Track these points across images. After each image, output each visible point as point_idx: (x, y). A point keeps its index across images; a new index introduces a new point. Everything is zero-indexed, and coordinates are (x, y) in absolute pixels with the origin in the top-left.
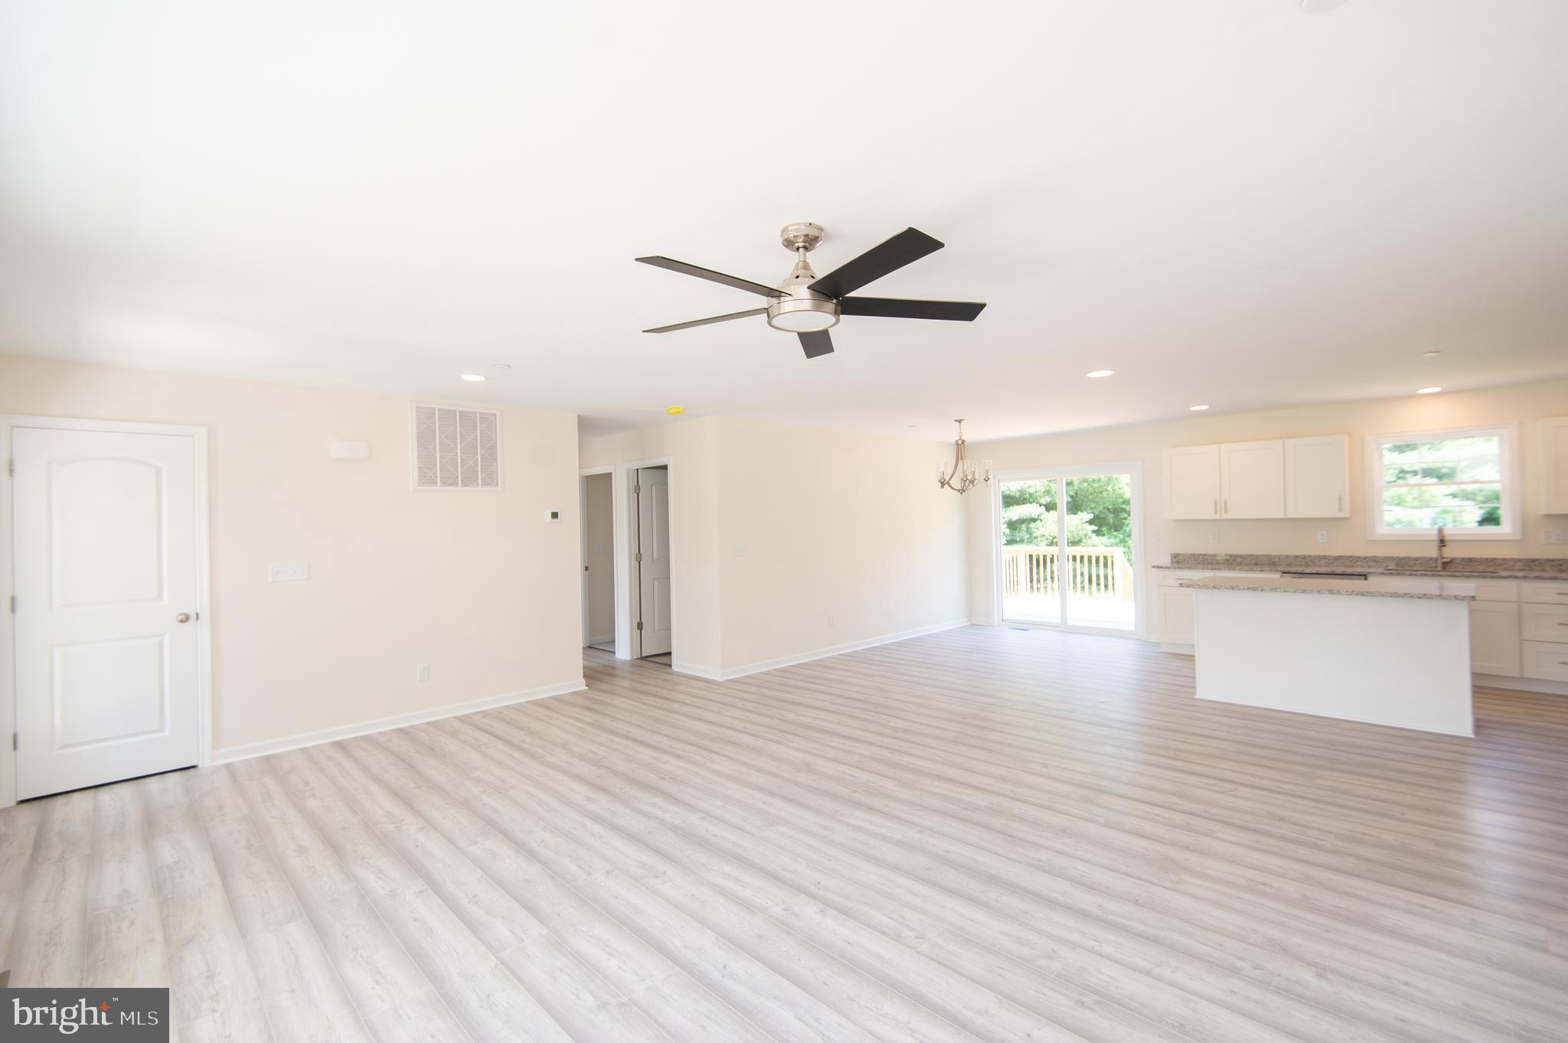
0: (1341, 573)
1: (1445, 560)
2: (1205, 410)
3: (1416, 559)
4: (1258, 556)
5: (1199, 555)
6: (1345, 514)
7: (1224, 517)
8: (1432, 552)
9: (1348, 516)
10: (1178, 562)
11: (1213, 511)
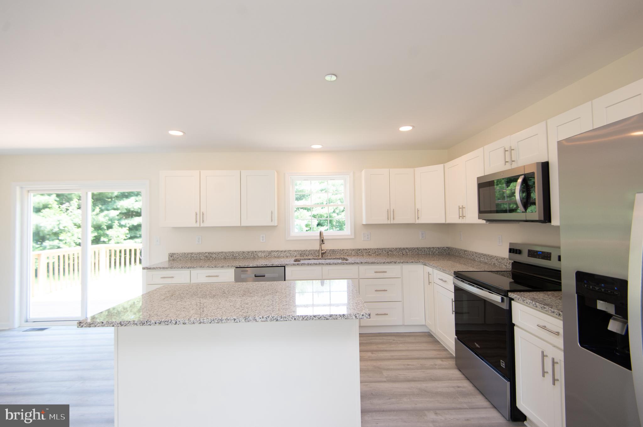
0: (271, 265)
1: (323, 252)
2: (180, 136)
3: (310, 251)
4: (226, 253)
5: (188, 254)
6: (275, 223)
7: (202, 225)
8: (316, 247)
9: (276, 225)
10: (173, 260)
11: (195, 221)
